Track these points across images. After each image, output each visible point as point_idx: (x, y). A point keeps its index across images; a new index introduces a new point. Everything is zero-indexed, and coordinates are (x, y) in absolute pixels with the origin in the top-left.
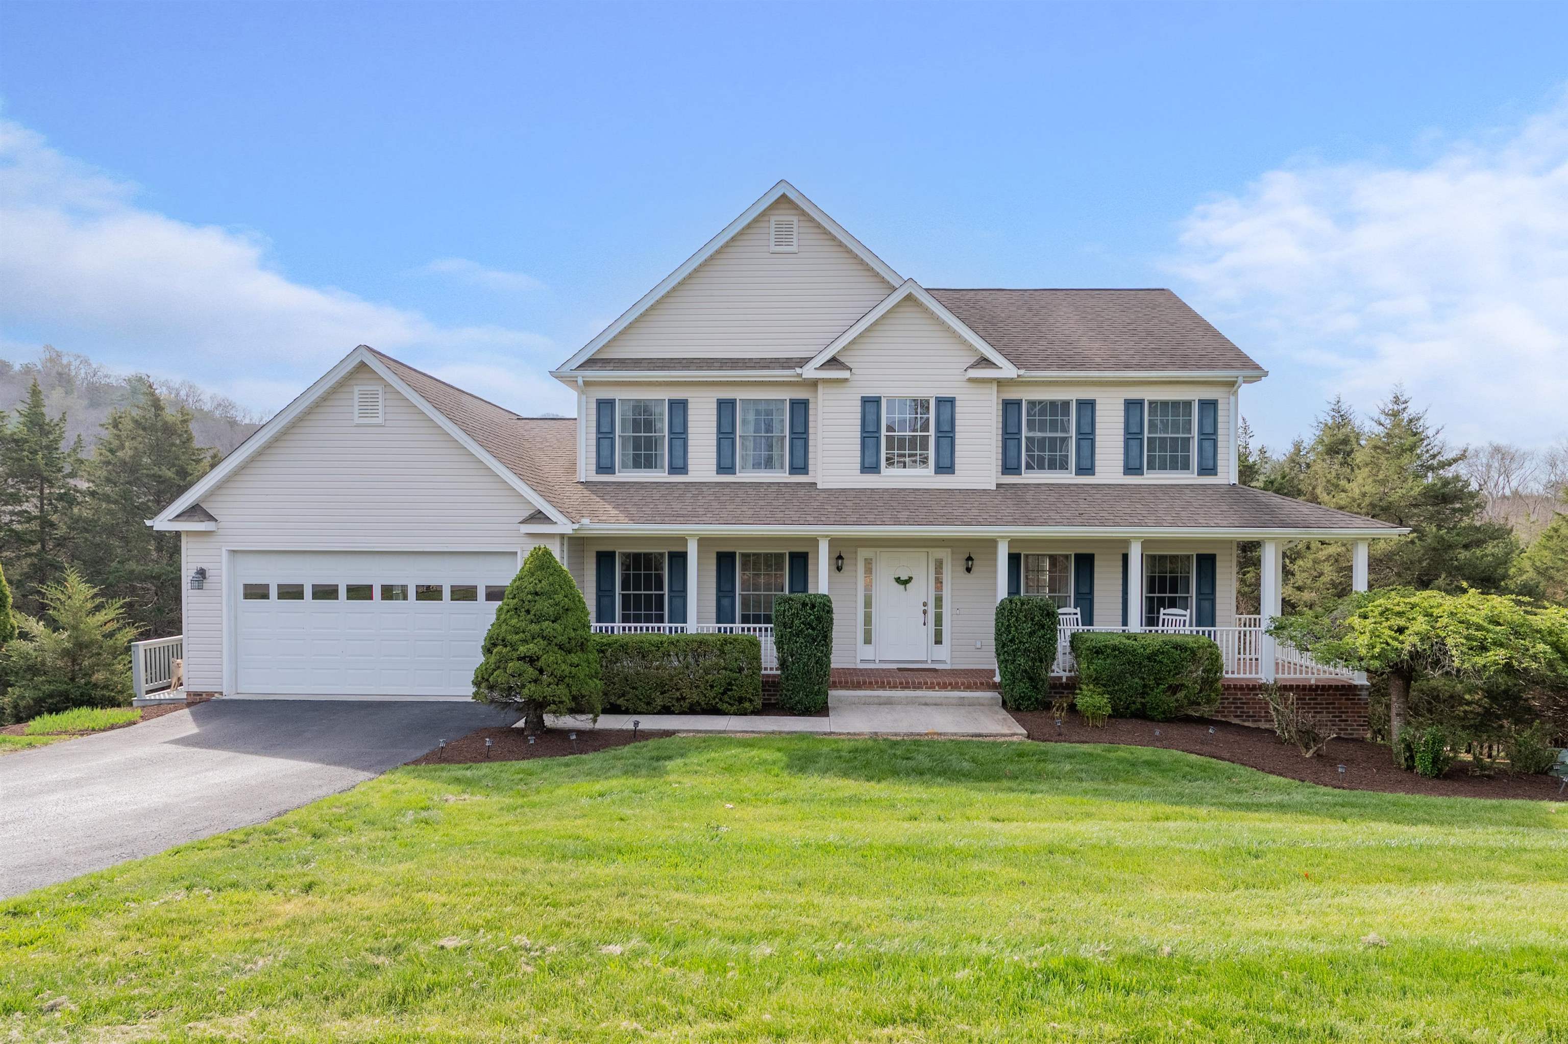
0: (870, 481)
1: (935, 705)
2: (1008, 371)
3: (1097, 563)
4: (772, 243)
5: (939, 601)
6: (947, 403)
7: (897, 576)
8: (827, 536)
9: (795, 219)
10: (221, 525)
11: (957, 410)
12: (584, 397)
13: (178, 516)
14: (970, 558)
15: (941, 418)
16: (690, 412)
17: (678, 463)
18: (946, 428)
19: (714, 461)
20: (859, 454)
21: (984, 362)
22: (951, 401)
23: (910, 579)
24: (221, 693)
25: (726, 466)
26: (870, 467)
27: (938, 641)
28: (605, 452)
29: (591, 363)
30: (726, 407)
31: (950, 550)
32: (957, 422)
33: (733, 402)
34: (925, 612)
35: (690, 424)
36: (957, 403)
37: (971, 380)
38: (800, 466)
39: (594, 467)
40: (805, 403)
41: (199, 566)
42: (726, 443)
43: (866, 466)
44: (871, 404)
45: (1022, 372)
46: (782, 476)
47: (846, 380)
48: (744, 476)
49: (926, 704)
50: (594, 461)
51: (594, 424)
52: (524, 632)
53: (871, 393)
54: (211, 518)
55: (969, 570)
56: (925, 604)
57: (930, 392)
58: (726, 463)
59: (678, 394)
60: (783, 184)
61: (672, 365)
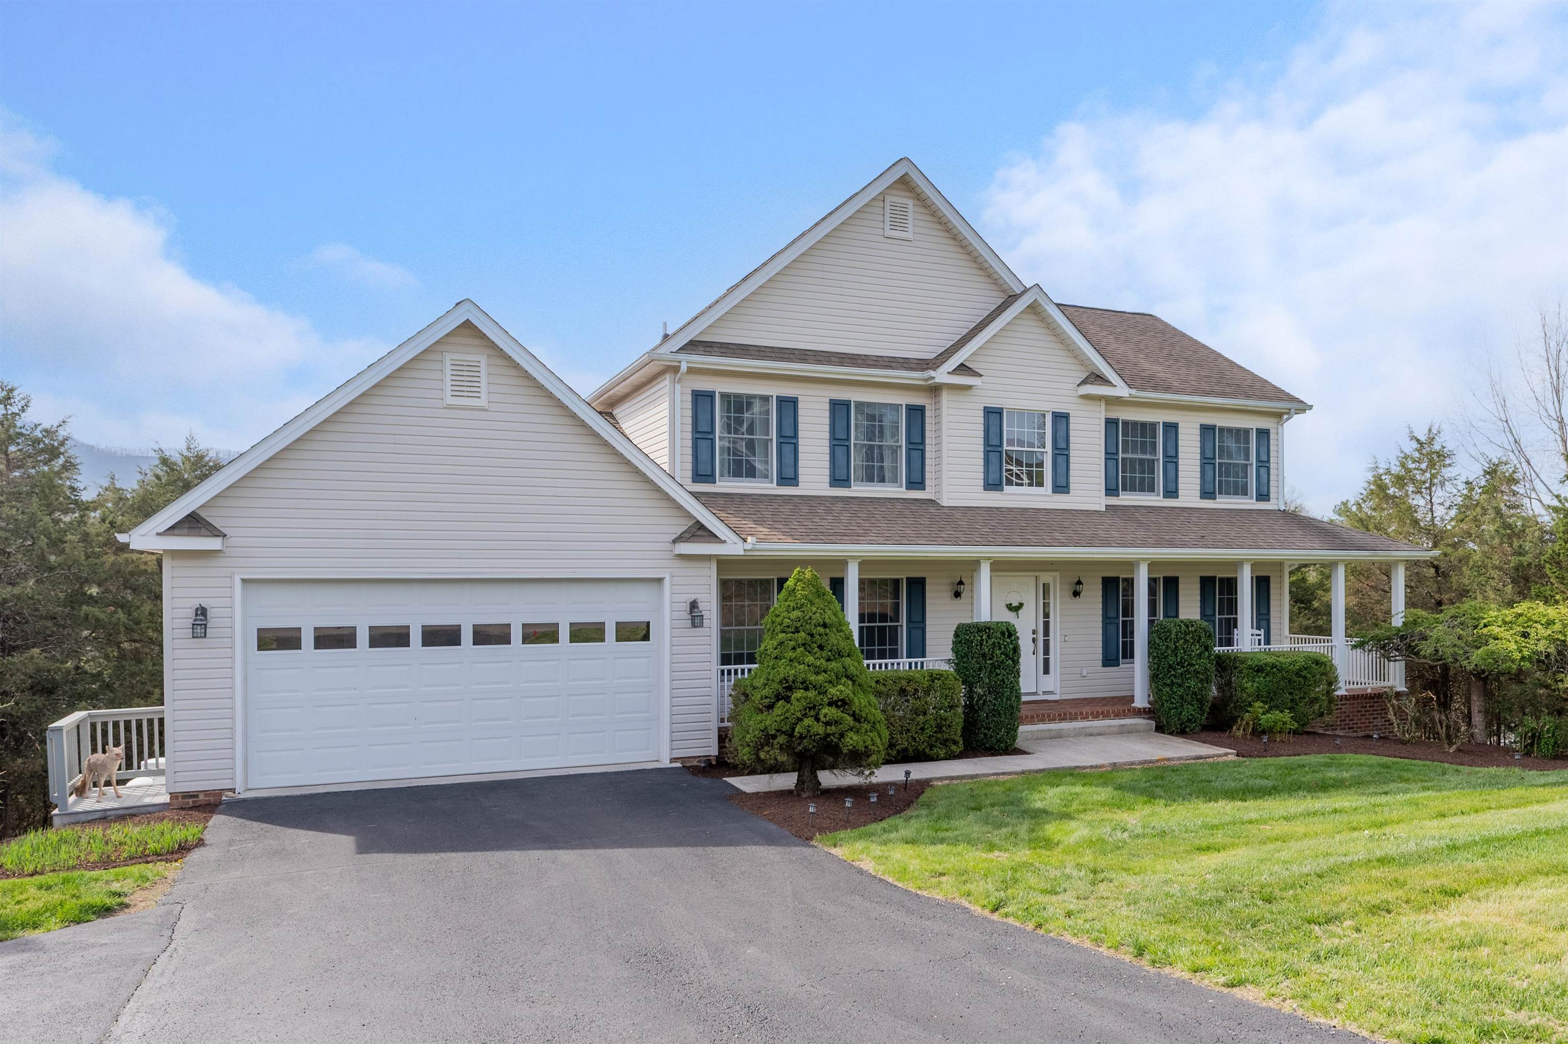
0: (993, 499)
1: (1099, 735)
2: (1121, 390)
3: (1181, 586)
4: (887, 227)
5: (1046, 625)
6: (1061, 419)
7: (1008, 603)
8: (989, 558)
9: (910, 203)
10: (231, 541)
11: (1072, 426)
12: (678, 387)
13: (172, 528)
14: (1079, 583)
15: (1058, 435)
16: (801, 412)
17: (789, 473)
18: (1063, 445)
19: (827, 472)
20: (982, 469)
21: (1097, 378)
22: (1066, 417)
23: (1021, 605)
24: (233, 790)
25: (839, 479)
26: (992, 485)
27: (1046, 671)
28: (704, 456)
29: (693, 346)
30: (839, 409)
31: (1057, 574)
32: (1072, 439)
33: (847, 404)
34: (1034, 640)
35: (801, 427)
36: (1072, 420)
37: (1084, 397)
38: (917, 482)
39: (689, 474)
40: (921, 410)
41: (195, 603)
42: (840, 451)
43: (990, 483)
44: (993, 415)
45: (1134, 392)
46: (896, 491)
47: (970, 387)
48: (860, 490)
49: (1091, 735)
50: (689, 466)
51: (689, 420)
52: (825, 672)
53: (994, 403)
54: (216, 533)
55: (1076, 594)
56: (1034, 632)
57: (1050, 406)
58: (841, 474)
59: (788, 390)
60: (905, 162)
61: (786, 356)
